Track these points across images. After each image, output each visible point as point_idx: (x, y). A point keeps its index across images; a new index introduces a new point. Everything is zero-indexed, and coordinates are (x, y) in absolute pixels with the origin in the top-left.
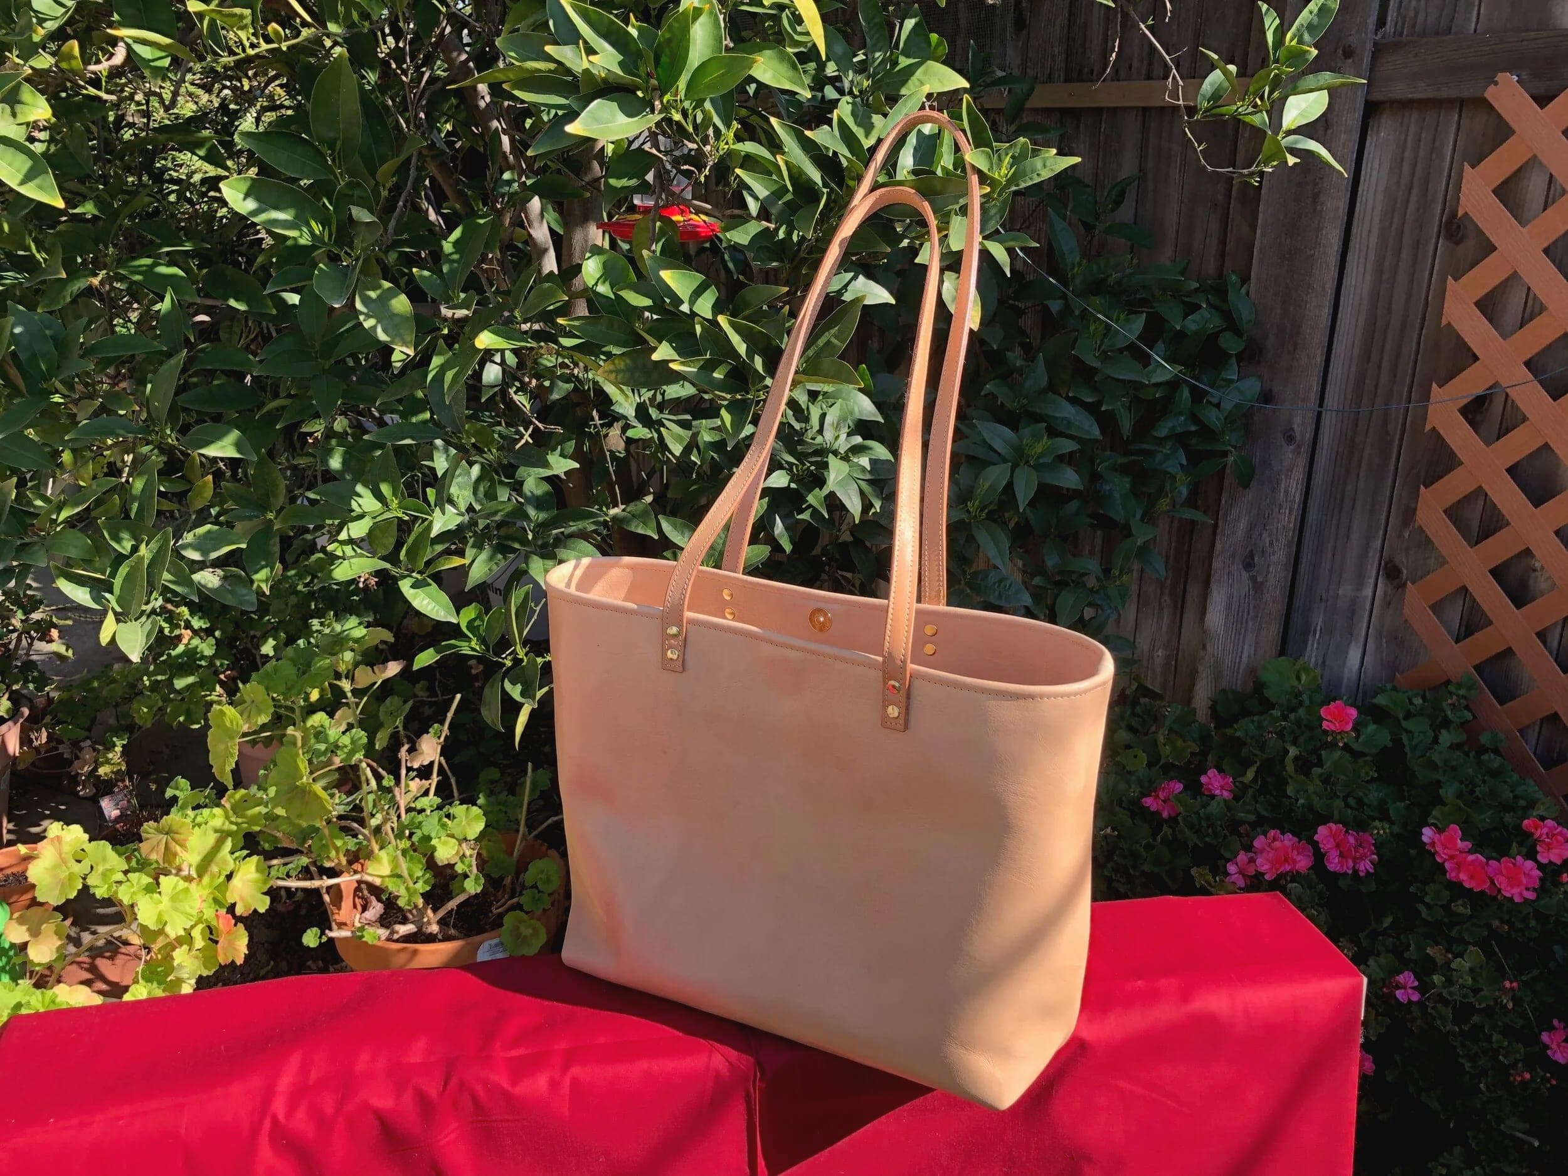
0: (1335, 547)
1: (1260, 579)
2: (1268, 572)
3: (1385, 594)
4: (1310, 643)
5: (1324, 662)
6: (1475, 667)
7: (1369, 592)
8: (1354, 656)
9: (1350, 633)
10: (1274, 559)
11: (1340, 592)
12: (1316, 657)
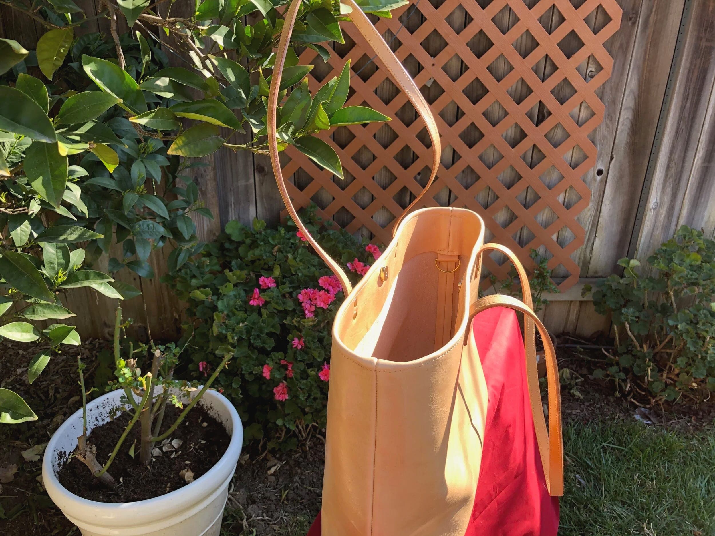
0: (231, 165)
1: (203, 189)
2: (207, 184)
3: (260, 180)
4: (230, 211)
5: (239, 217)
6: (311, 199)
7: (252, 181)
8: (252, 210)
9: (248, 201)
10: (208, 177)
11: (239, 185)
12: (235, 216)
